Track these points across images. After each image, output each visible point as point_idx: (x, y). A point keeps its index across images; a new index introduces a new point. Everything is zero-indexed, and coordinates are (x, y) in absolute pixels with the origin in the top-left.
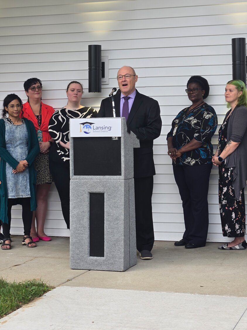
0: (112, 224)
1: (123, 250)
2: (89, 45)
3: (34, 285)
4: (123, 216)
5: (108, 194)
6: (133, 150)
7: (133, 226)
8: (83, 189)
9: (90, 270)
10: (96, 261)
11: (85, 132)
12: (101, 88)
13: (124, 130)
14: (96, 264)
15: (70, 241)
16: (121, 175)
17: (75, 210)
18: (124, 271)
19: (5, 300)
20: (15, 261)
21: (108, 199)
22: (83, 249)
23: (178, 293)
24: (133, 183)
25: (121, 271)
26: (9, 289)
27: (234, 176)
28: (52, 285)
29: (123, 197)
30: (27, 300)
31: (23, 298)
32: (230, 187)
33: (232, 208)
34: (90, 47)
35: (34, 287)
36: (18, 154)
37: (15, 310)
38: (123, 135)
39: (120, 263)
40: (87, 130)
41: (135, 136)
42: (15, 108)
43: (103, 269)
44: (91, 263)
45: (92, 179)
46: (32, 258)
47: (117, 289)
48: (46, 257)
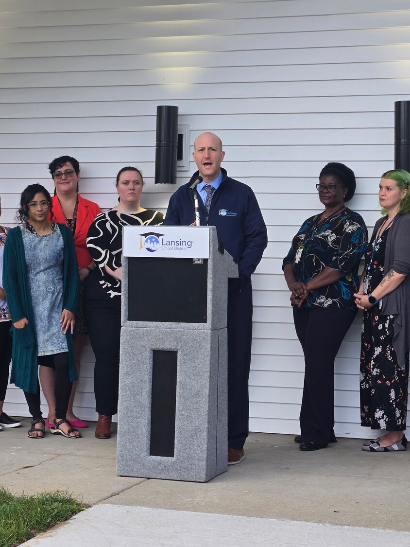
0: (188, 403)
1: (206, 446)
2: (158, 107)
3: (56, 500)
4: (208, 390)
5: (184, 353)
6: (227, 281)
7: (223, 407)
8: (142, 343)
9: (149, 479)
10: (160, 463)
11: (149, 250)
12: (176, 177)
13: (213, 247)
14: (160, 468)
15: (118, 429)
16: (206, 322)
17: (127, 377)
18: (206, 482)
19: (7, 524)
20: (24, 459)
21: (183, 361)
22: (139, 442)
23: (296, 522)
24: (226, 336)
25: (202, 481)
26: (15, 506)
27: (395, 330)
28: (85, 501)
29: (208, 359)
30: (44, 526)
31: (37, 521)
32: (388, 347)
33: (391, 382)
34: (160, 108)
35: (55, 505)
36: (41, 283)
37: (24, 542)
38: (211, 256)
39: (201, 469)
40: (151, 246)
41: (231, 258)
42: (39, 208)
43: (172, 478)
44: (151, 467)
45: (157, 327)
46: (53, 456)
47: (194, 511)
48: (76, 455)
